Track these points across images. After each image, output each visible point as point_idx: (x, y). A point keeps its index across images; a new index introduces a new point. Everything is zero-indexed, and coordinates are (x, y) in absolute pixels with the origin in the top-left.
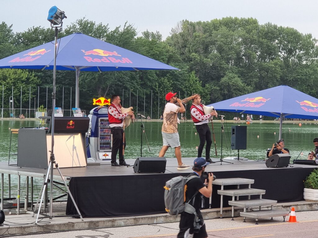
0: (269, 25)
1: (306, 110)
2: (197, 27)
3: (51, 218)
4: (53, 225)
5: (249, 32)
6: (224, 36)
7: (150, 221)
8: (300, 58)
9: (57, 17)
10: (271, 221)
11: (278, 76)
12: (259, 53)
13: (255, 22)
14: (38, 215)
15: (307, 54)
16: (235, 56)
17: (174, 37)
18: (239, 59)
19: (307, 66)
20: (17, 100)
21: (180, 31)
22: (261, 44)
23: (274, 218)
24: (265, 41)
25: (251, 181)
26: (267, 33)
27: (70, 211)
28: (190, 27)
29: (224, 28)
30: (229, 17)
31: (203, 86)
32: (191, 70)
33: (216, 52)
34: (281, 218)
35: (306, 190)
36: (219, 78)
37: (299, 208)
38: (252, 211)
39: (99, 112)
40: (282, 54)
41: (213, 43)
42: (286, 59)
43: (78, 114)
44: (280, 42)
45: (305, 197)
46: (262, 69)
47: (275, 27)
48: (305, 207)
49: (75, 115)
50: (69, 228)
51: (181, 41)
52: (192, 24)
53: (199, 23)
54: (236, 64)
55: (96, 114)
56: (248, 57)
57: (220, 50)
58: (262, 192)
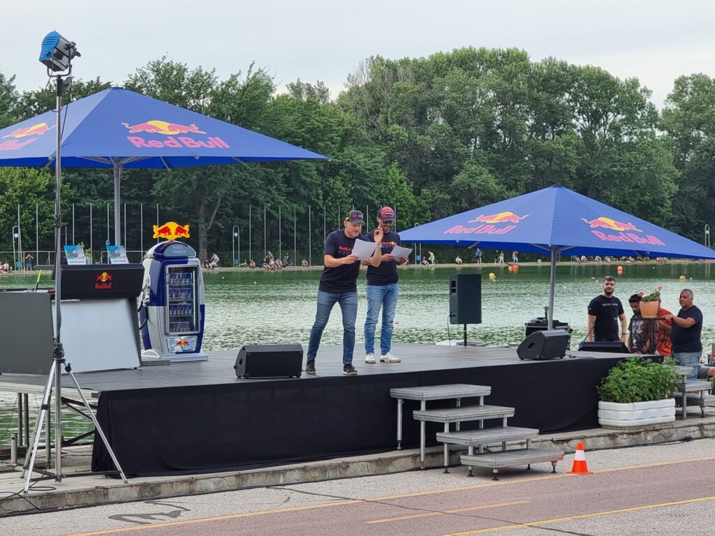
0: (550, 63)
1: (602, 236)
2: (401, 71)
3: (58, 478)
4: (62, 495)
5: (509, 77)
6: (458, 87)
7: (270, 480)
8: (615, 129)
9: (59, 55)
10: (528, 472)
11: (573, 169)
12: (531, 122)
13: (522, 57)
14: (30, 474)
15: (630, 120)
16: (482, 129)
17: (355, 91)
18: (490, 135)
19: (630, 146)
20: (29, 232)
21: (365, 79)
22: (535, 104)
23: (534, 466)
24: (543, 95)
25: (485, 390)
26: (546, 80)
27: (101, 465)
28: (386, 71)
29: (458, 71)
30: (468, 47)
31: (417, 192)
32: (390, 159)
33: (441, 121)
34: (547, 466)
35: (602, 404)
36: (450, 174)
37: (589, 443)
38: (488, 452)
39: (167, 254)
40: (580, 122)
41: (436, 103)
42: (587, 133)
43: (119, 257)
44: (575, 98)
45: (602, 421)
46: (538, 154)
47: (563, 66)
48: (601, 442)
49: (114, 261)
50: (98, 498)
51: (367, 99)
52: (391, 66)
53: (405, 62)
54: (484, 145)
55: (159, 256)
56: (510, 129)
57: (451, 116)
58: (507, 412)
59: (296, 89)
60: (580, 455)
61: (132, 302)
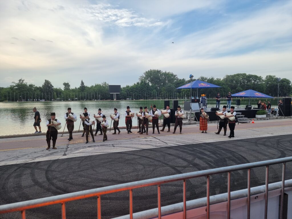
0: (249, 75)
2: (230, 76)
3: (191, 121)
4: (191, 123)
5: (244, 76)
6: (237, 78)
7: (214, 122)
8: (258, 82)
10: (246, 123)
11: (252, 87)
12: (246, 82)
13: (246, 74)
14: (188, 121)
15: (260, 81)
16: (240, 83)
17: (224, 79)
19: (260, 84)
22: (247, 80)
23: (247, 122)
24: (248, 78)
25: (241, 113)
27: (195, 120)
29: (237, 76)
31: (231, 90)
32: (228, 86)
33: (235, 82)
34: (249, 122)
35: (256, 115)
36: (236, 88)
37: (254, 120)
38: (241, 120)
40: (253, 81)
41: (234, 80)
42: (254, 83)
43: (198, 98)
44: (252, 79)
45: (256, 117)
46: (247, 85)
47: (251, 75)
48: (256, 119)
50: (195, 124)
51: (226, 80)
52: (228, 76)
54: (240, 85)
56: (244, 82)
58: (244, 116)
59: (217, 79)
60: (253, 121)
61: (199, 103)
